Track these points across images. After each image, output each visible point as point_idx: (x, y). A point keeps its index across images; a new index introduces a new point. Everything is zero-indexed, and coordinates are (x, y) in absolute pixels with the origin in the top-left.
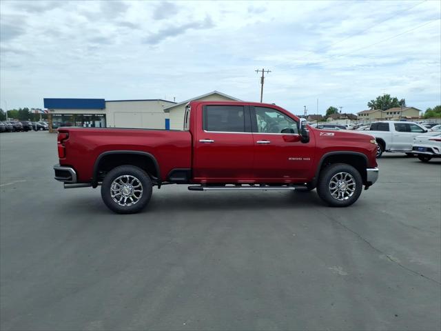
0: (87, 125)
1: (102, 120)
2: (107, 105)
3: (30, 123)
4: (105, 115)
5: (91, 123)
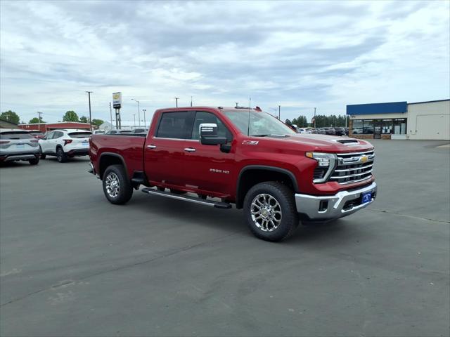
0: (386, 130)
1: (403, 125)
2: (410, 108)
3: (343, 129)
4: (406, 119)
5: (391, 128)
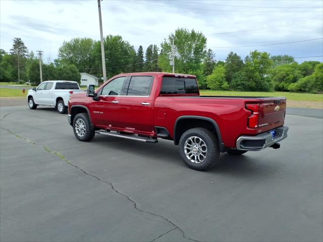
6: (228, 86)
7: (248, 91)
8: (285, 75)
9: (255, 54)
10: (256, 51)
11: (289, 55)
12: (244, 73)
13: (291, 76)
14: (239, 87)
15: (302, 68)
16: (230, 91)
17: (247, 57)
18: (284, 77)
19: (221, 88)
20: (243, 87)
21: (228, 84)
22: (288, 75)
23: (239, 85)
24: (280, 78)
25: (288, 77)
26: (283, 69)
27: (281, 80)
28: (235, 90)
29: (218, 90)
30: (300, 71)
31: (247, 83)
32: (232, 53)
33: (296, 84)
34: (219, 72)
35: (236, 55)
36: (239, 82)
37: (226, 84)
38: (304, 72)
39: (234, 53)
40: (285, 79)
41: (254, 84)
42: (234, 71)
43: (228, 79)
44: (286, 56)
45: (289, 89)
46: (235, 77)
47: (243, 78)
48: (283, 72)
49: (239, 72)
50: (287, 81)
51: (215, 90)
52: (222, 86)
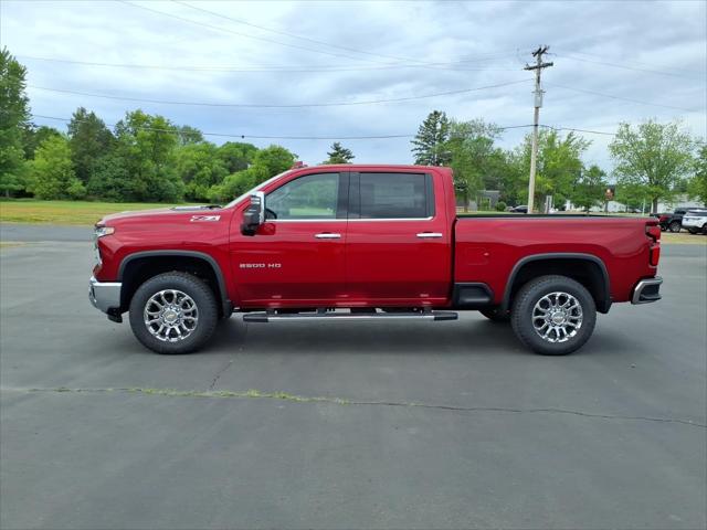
6: (83, 188)
7: (130, 202)
8: (194, 167)
9: (137, 119)
10: (138, 112)
11: (193, 127)
12: (118, 161)
13: (207, 171)
14: (111, 192)
15: (224, 156)
16: (91, 201)
17: (121, 123)
18: (193, 172)
19: (67, 194)
20: (120, 193)
21: (84, 184)
22: (200, 168)
23: (110, 188)
24: (185, 173)
25: (201, 173)
26: (189, 154)
27: (188, 178)
28: (102, 201)
29: (59, 199)
30: (222, 162)
31: (129, 184)
32: (83, 110)
33: (221, 187)
34: (56, 154)
35: (93, 115)
36: (110, 182)
37: (76, 185)
38: (229, 163)
39: (89, 112)
40: (195, 177)
41: (144, 186)
42: (94, 154)
43: (82, 173)
44: (187, 128)
45: (208, 197)
46: (98, 169)
47: (119, 170)
48: (189, 162)
49: (107, 157)
50: (199, 181)
51: (52, 198)
52: (69, 190)
